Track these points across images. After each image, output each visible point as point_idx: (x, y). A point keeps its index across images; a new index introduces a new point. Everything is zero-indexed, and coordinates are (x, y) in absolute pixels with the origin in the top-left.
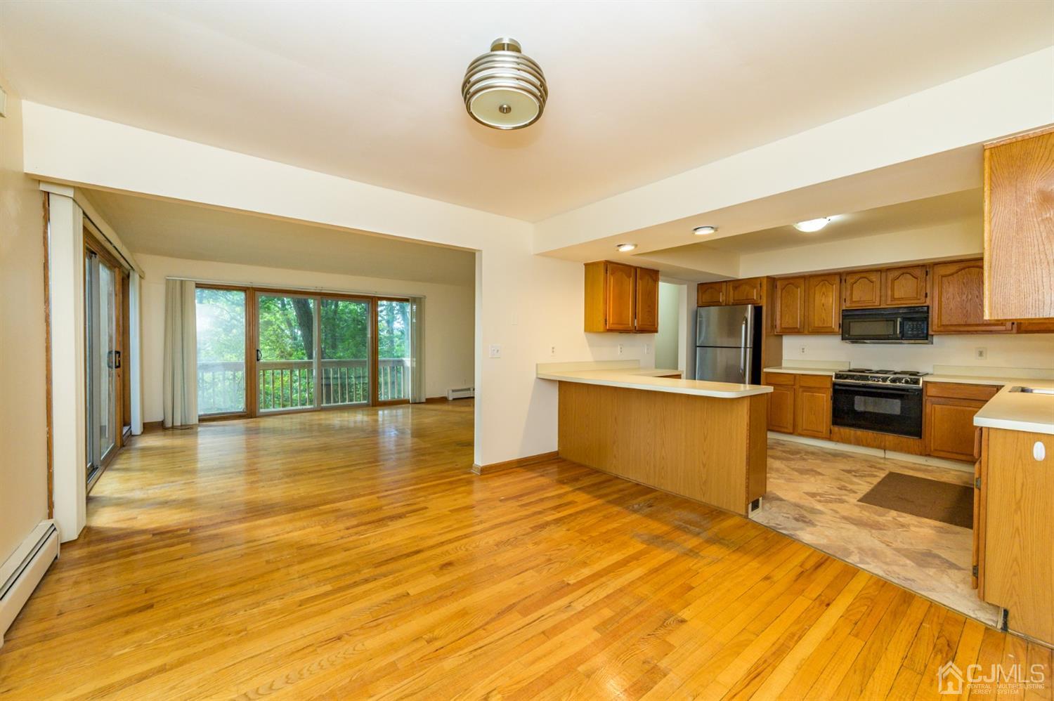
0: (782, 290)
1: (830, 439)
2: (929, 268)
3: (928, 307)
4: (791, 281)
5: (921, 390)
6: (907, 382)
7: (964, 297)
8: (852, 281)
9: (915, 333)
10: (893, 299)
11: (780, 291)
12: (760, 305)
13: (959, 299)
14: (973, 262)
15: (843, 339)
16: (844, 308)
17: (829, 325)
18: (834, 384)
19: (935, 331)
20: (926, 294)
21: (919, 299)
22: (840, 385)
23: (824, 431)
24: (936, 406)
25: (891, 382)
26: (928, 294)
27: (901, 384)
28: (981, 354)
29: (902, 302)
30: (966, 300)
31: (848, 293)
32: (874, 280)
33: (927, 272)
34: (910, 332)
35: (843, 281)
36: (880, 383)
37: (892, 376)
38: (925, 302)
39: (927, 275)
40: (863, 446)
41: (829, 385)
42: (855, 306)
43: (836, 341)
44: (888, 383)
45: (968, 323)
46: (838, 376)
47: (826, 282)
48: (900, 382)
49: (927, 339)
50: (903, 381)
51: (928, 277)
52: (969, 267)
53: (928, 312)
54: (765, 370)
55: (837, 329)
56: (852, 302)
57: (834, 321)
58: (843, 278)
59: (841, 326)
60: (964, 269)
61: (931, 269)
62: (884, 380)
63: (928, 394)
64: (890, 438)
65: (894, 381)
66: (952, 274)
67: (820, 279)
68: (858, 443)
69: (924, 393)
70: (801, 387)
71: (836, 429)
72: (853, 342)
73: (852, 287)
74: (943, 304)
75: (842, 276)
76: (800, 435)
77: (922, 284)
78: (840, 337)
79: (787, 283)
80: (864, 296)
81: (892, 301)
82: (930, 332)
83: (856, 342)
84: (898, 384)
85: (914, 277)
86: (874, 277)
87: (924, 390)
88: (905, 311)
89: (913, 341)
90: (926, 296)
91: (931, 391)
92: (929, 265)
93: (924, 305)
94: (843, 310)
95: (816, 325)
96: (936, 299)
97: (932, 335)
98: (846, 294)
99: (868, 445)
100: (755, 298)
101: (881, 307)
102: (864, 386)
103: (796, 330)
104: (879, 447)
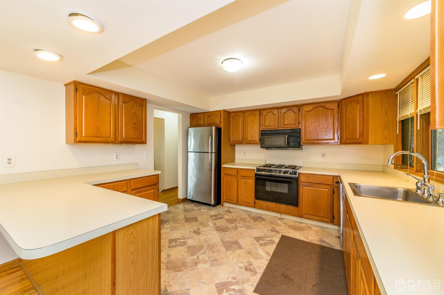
0: (233, 118)
1: (254, 207)
2: (300, 107)
3: (300, 129)
4: (237, 114)
5: (298, 178)
6: (291, 173)
7: (316, 124)
8: (265, 114)
9: (294, 144)
10: (284, 124)
11: (232, 119)
12: (220, 127)
13: (314, 125)
14: (320, 104)
15: (261, 147)
16: (262, 130)
17: (255, 139)
18: (256, 175)
19: (303, 143)
20: (299, 122)
21: (296, 125)
22: (259, 175)
23: (252, 203)
24: (305, 187)
25: (283, 174)
26: (300, 122)
27: (288, 175)
28: (323, 155)
29: (289, 126)
30: (317, 125)
31: (263, 121)
32: (275, 113)
33: (299, 109)
34: (292, 144)
35: (261, 114)
36: (278, 174)
37: (284, 170)
38: (299, 127)
39: (299, 111)
40: (271, 211)
41: (254, 175)
42: (267, 128)
43: (258, 148)
44: (282, 174)
45: (318, 139)
46: (258, 170)
47: (253, 114)
48: (287, 174)
49: (300, 148)
50: (289, 173)
51: (300, 112)
52: (318, 107)
53: (300, 132)
54: (223, 166)
55: (258, 142)
56: (265, 126)
57: (256, 137)
58: (261, 112)
59: (260, 140)
60: (316, 107)
61: (301, 108)
62: (280, 172)
63: (301, 181)
64: (283, 207)
65: (285, 173)
66: (311, 111)
67: (250, 112)
68: (268, 209)
69: (299, 180)
70: (241, 176)
71: (257, 201)
72: (267, 149)
73: (265, 117)
74: (307, 128)
75: (261, 111)
76: (241, 205)
77: (297, 116)
78: (260, 146)
79: (235, 114)
80: (271, 123)
81: (283, 125)
82: (301, 144)
83: (268, 149)
84: (286, 175)
85: (294, 112)
86: (275, 112)
87: (299, 179)
88: (290, 131)
89: (293, 149)
90: (299, 123)
91: (302, 179)
92: (300, 105)
93: (299, 128)
94: (261, 131)
95: (249, 139)
96: (303, 125)
97: (302, 145)
98: (262, 122)
99: (273, 211)
100: (218, 123)
101: (278, 129)
102: (271, 176)
103: (239, 142)
104: (278, 212)
